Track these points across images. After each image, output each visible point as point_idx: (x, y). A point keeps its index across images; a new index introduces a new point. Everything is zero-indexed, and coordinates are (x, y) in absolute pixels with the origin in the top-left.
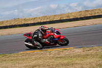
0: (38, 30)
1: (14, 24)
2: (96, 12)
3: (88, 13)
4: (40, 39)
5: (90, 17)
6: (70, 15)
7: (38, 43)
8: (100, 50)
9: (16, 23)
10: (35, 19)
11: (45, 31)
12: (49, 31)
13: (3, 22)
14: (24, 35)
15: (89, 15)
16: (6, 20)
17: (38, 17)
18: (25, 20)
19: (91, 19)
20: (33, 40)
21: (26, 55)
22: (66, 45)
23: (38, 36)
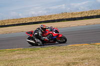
1: (61, 18)
9: (63, 17)
10: (82, 13)
13: (51, 16)
16: (54, 14)
17: (85, 11)
18: (72, 14)
20: (34, 37)
21: (74, 48)
22: (64, 42)
23: (38, 34)
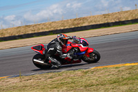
0: (56, 40)
2: (40, 28)
3: (29, 29)
4: (59, 54)
5: (32, 34)
6: (4, 32)
7: (55, 60)
8: (43, 79)
11: (65, 41)
12: (71, 41)
14: (33, 48)
15: (31, 32)
19: (33, 37)
